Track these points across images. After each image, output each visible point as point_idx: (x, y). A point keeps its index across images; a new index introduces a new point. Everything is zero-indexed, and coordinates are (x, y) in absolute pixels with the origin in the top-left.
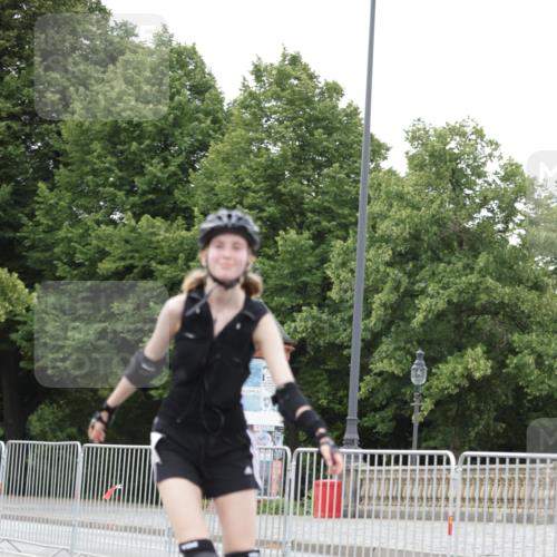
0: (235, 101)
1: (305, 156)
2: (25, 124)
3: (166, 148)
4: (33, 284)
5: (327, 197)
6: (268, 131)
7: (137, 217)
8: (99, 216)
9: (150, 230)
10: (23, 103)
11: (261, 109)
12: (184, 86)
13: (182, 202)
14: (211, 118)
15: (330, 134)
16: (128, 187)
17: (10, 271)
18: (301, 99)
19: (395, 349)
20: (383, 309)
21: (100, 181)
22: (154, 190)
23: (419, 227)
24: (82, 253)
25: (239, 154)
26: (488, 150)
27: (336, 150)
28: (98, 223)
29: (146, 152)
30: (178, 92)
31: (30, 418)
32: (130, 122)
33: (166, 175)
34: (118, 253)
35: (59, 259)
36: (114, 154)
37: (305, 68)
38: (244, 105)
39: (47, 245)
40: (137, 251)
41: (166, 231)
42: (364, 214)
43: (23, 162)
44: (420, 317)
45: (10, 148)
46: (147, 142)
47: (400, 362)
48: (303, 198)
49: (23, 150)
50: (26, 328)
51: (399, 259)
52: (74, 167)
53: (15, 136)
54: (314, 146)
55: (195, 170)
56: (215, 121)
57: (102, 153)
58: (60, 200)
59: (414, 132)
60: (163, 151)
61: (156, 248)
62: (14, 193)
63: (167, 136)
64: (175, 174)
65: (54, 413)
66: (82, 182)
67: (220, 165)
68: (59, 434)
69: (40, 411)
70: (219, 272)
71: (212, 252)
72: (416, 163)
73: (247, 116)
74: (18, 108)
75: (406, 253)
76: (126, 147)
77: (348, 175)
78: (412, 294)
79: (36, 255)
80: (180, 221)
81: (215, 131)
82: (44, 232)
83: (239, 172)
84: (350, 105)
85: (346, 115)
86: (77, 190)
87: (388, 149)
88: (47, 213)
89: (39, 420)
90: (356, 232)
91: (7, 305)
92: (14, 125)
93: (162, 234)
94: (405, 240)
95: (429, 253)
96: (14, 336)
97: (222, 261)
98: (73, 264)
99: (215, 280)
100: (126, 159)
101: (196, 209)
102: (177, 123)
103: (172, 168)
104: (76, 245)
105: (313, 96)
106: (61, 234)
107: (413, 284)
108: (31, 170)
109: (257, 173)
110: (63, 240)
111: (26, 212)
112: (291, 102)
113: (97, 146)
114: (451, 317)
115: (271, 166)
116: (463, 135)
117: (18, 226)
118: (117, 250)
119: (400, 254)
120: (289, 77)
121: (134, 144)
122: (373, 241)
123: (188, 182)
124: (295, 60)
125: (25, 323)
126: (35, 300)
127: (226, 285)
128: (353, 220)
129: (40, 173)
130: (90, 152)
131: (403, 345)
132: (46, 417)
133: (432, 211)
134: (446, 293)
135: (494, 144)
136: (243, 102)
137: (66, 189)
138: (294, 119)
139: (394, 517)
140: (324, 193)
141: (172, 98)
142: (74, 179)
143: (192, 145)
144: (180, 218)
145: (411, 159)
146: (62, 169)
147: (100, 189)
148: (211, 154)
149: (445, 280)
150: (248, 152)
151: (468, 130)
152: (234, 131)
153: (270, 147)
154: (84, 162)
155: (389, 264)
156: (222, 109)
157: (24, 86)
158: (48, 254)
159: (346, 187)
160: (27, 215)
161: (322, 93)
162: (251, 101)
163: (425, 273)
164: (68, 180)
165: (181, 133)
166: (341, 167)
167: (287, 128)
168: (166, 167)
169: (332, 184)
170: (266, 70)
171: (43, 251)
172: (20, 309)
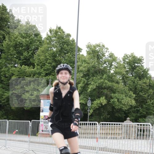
0: (45, 38)
1: (62, 51)
3: (28, 49)
5: (67, 61)
6: (53, 45)
7: (21, 66)
8: (12, 65)
9: (24, 69)
11: (51, 40)
12: (32, 34)
13: (32, 62)
14: (39, 42)
15: (68, 46)
16: (19, 58)
18: (61, 37)
19: (84, 98)
20: (80, 88)
21: (12, 57)
22: (25, 59)
23: (89, 68)
24: (8, 74)
25: (46, 50)
26: (106, 50)
27: (69, 50)
28: (12, 67)
29: (23, 50)
30: (31, 36)
32: (20, 43)
33: (28, 56)
34: (16, 74)
35: (2, 76)
36: (16, 50)
37: (62, 30)
38: (47, 39)
40: (21, 74)
41: (28, 69)
42: (76, 65)
44: (89, 90)
46: (24, 48)
47: (85, 100)
48: (61, 61)
51: (85, 76)
52: (6, 54)
54: (64, 49)
55: (35, 54)
56: (40, 43)
57: (13, 50)
59: (88, 45)
60: (27, 50)
61: (26, 73)
63: (28, 46)
64: (30, 55)
67: (41, 53)
68: (2, 118)
70: (62, 81)
71: (60, 75)
72: (88, 53)
73: (48, 41)
75: (86, 74)
76: (19, 49)
77: (72, 56)
78: (87, 84)
80: (32, 66)
81: (40, 45)
83: (46, 55)
84: (73, 39)
85: (72, 41)
86: (6, 59)
87: (82, 50)
90: (74, 69)
93: (27, 70)
94: (86, 71)
95: (92, 75)
97: (62, 77)
98: (6, 77)
99: (61, 83)
100: (18, 52)
101: (35, 64)
102: (31, 43)
103: (30, 54)
104: (7, 72)
105: (64, 37)
106: (3, 69)
107: (88, 82)
109: (50, 55)
110: (3, 71)
112: (58, 38)
113: (12, 49)
114: (97, 90)
115: (54, 53)
116: (100, 46)
118: (16, 73)
119: (85, 75)
120: (58, 32)
121: (21, 48)
122: (78, 71)
123: (34, 57)
124: (59, 28)
127: (64, 84)
128: (73, 66)
130: (10, 50)
131: (85, 97)
133: (92, 65)
134: (96, 84)
135: (107, 49)
136: (47, 38)
137: (4, 59)
138: (59, 42)
139: (84, 138)
140: (66, 60)
141: (30, 37)
143: (34, 48)
144: (31, 66)
145: (87, 52)
146: (3, 54)
147: (12, 59)
148: (39, 51)
149: (96, 81)
150: (48, 50)
151: (101, 45)
152: (45, 45)
153: (53, 49)
154: (8, 52)
155: (82, 77)
156: (42, 40)
159: (72, 59)
161: (66, 36)
162: (49, 38)
163: (90, 79)
165: (32, 46)
166: (71, 54)
167: (57, 44)
168: (28, 53)
169: (68, 58)
170: (52, 30)
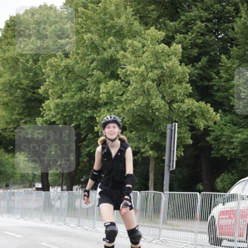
2: (215, 24)
4: (218, 110)
10: (214, 12)
17: (206, 103)
31: (216, 180)
39: (225, 89)
43: (214, 45)
45: (207, 37)
49: (214, 38)
50: (214, 134)
53: (210, 31)
58: (233, 64)
62: (208, 61)
65: (229, 178)
66: (245, 55)
69: (221, 177)
74: (211, 16)
79: (220, 94)
82: (224, 82)
88: (226, 71)
89: (221, 182)
91: (204, 121)
92: (209, 25)
96: (208, 139)
108: (218, 49)
111: (215, 71)
117: (210, 79)
125: (214, 131)
126: (219, 118)
129: (223, 50)
132: (225, 180)
142: (241, 53)
157: (215, 3)
158: (226, 94)
160: (215, 73)
164: (238, 53)
171: (223, 92)
172: (211, 123)
